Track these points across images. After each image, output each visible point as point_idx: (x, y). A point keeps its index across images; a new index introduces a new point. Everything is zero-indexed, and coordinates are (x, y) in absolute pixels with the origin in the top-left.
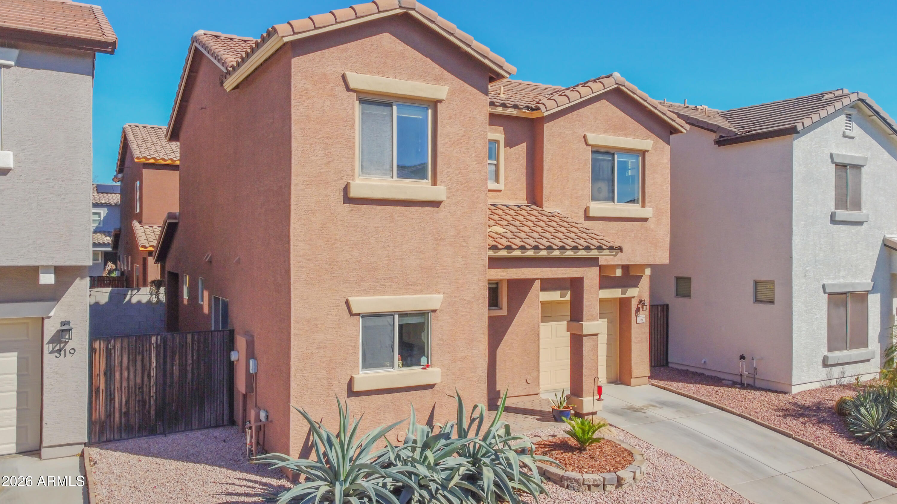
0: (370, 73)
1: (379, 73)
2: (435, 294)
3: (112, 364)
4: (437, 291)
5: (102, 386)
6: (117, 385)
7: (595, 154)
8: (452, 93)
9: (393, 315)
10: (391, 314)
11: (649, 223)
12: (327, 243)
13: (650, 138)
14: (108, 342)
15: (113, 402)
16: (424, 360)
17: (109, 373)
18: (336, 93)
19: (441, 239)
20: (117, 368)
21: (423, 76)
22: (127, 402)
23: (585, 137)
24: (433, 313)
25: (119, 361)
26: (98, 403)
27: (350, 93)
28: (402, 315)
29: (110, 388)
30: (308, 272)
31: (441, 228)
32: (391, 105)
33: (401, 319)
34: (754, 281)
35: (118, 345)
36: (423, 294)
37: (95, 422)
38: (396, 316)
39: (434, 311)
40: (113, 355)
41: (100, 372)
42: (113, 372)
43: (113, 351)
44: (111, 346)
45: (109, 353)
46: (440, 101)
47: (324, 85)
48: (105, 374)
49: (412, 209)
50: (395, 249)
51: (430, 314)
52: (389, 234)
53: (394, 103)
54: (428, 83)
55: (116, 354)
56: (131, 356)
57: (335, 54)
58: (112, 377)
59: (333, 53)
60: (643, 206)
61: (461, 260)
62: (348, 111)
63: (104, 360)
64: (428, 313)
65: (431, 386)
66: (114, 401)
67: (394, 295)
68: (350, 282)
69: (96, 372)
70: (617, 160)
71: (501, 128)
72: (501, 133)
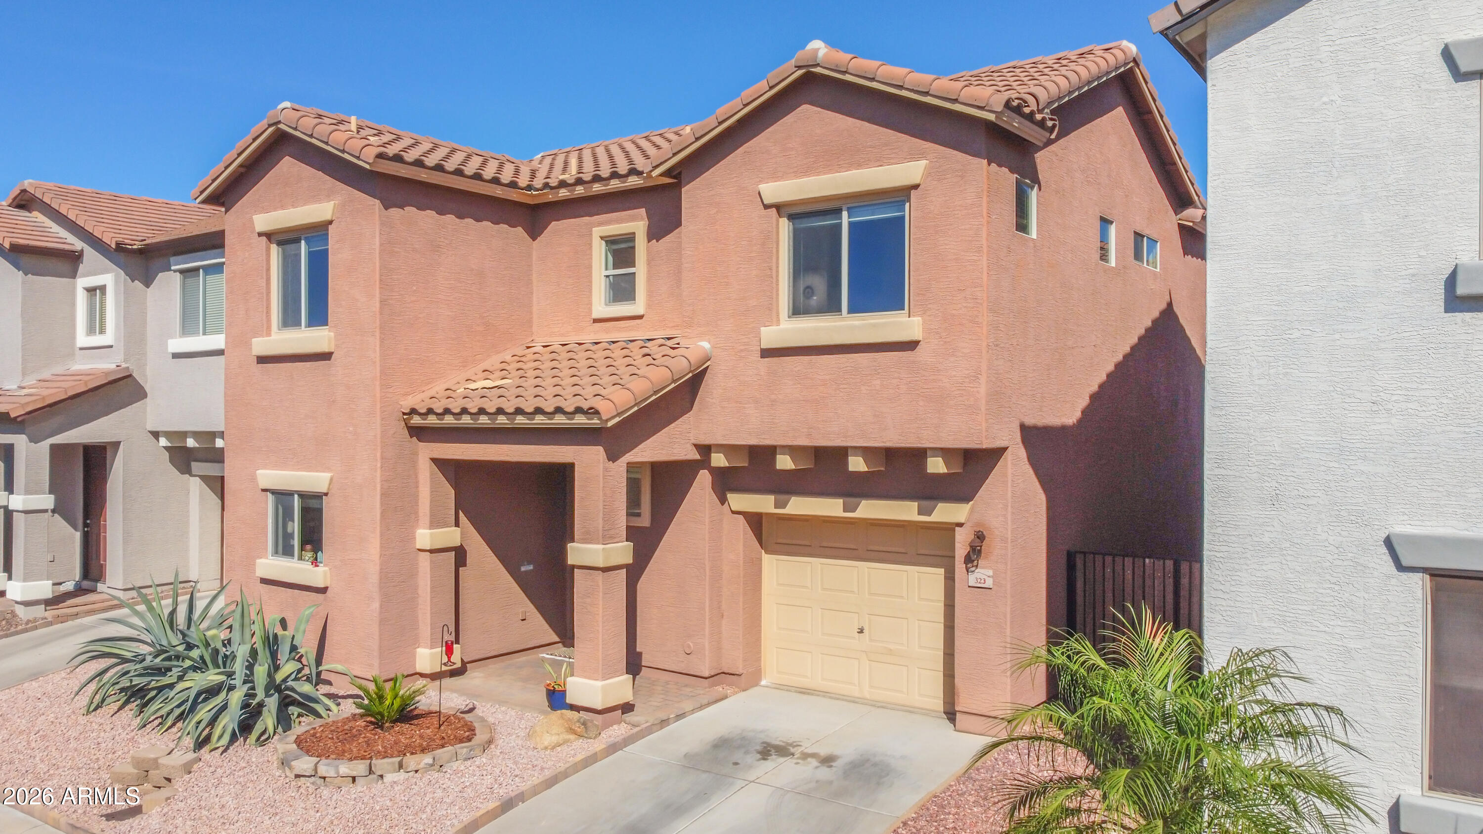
0: (276, 209)
1: (282, 207)
2: (326, 472)
4: (327, 469)
7: (794, 221)
9: (294, 495)
10: (292, 494)
11: (920, 354)
13: (923, 156)
18: (252, 241)
19: (333, 401)
23: (759, 193)
24: (326, 497)
27: (261, 238)
28: (302, 496)
30: (234, 440)
31: (332, 387)
33: (302, 500)
36: (315, 471)
38: (296, 497)
39: (326, 494)
46: (331, 222)
49: (308, 365)
50: (294, 415)
51: (324, 498)
52: (290, 397)
54: (319, 202)
59: (250, 197)
60: (910, 314)
61: (351, 429)
62: (259, 259)
64: (322, 496)
67: (292, 470)
68: (262, 452)
70: (848, 223)
71: (643, 211)
72: (642, 219)
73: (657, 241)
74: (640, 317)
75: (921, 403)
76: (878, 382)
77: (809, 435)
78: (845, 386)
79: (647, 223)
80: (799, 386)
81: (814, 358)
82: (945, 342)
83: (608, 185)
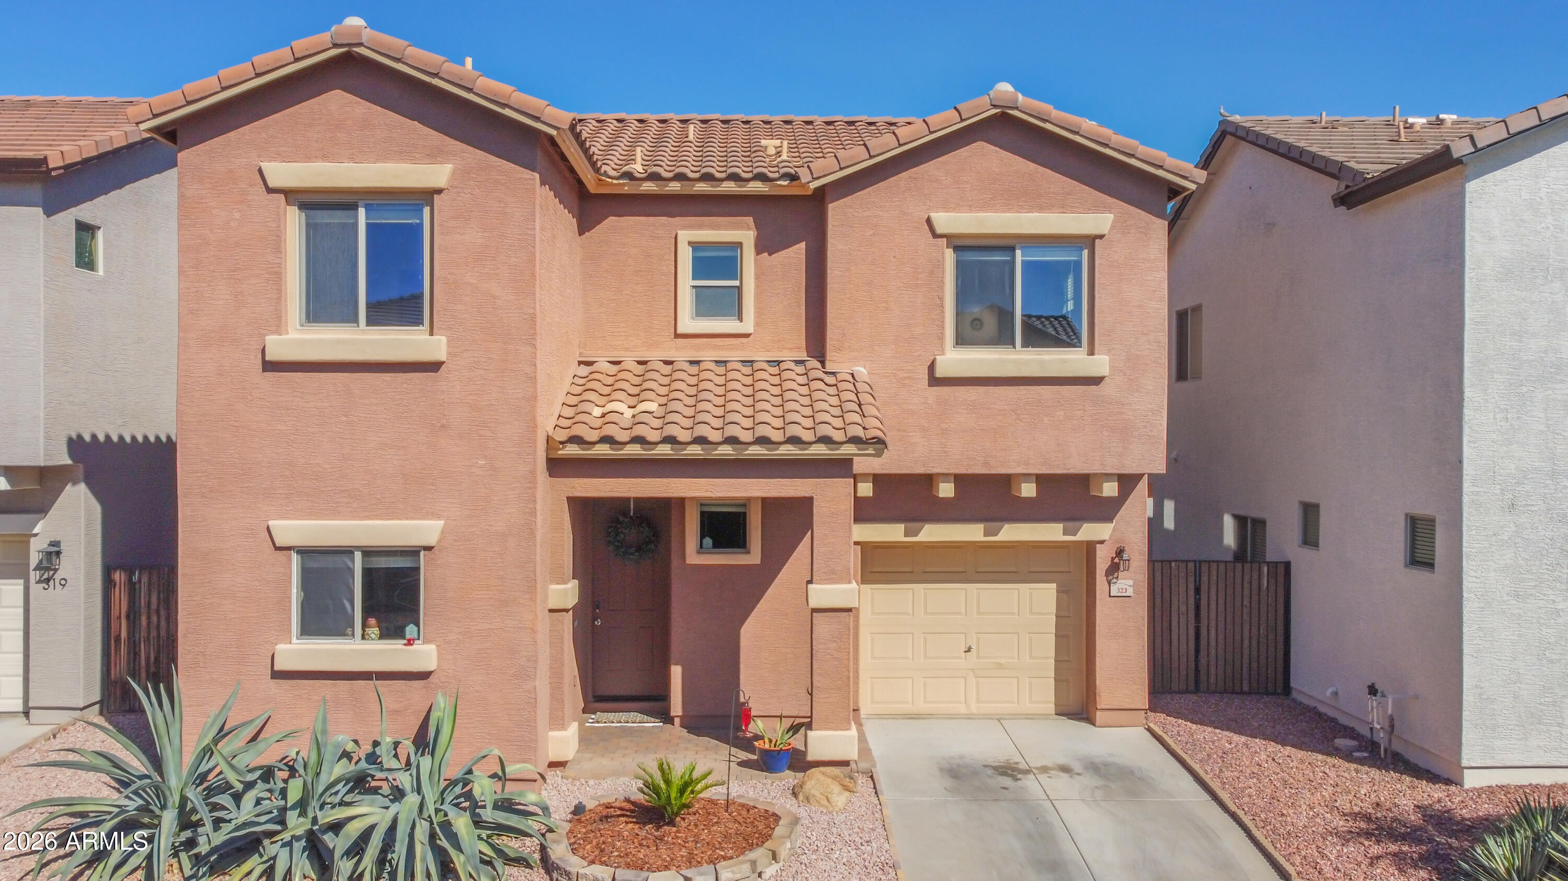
0: (308, 159)
1: (325, 158)
2: (431, 519)
3: (137, 604)
4: (436, 516)
5: (124, 634)
6: (144, 633)
7: (960, 253)
8: (462, 175)
9: (352, 553)
10: (348, 552)
11: (1105, 389)
12: (236, 434)
13: (1108, 209)
14: (132, 573)
15: (138, 657)
16: (411, 630)
17: (132, 616)
18: (249, 198)
19: (443, 426)
20: (144, 610)
21: (405, 153)
22: (157, 659)
23: (929, 221)
24: (427, 552)
25: (147, 600)
26: (118, 658)
27: (273, 195)
28: (368, 553)
29: (134, 636)
30: (204, 479)
31: (441, 408)
32: (354, 207)
33: (366, 559)
34: (1407, 515)
35: (145, 579)
36: (407, 519)
37: (116, 682)
38: (358, 555)
39: (429, 548)
40: (137, 591)
41: (120, 613)
42: (137, 616)
43: (137, 586)
44: (135, 578)
45: (132, 588)
46: (439, 191)
47: (229, 187)
48: (128, 617)
49: (387, 377)
50: (354, 444)
51: (422, 553)
52: (344, 419)
53: (360, 203)
54: (413, 162)
55: (143, 591)
56: (162, 595)
57: (247, 137)
58: (137, 623)
59: (244, 134)
60: (1091, 352)
61: (482, 462)
62: (269, 224)
63: (127, 595)
64: (419, 551)
65: (424, 676)
66: (140, 656)
67: (353, 518)
68: (274, 496)
69: (114, 613)
70: (1023, 261)
71: (750, 220)
72: (749, 229)
73: (770, 254)
74: (747, 336)
75: (1106, 433)
76: (1062, 413)
77: (986, 464)
78: (1027, 416)
79: (756, 233)
80: (974, 415)
81: (991, 389)
82: (1130, 379)
83: (719, 186)
